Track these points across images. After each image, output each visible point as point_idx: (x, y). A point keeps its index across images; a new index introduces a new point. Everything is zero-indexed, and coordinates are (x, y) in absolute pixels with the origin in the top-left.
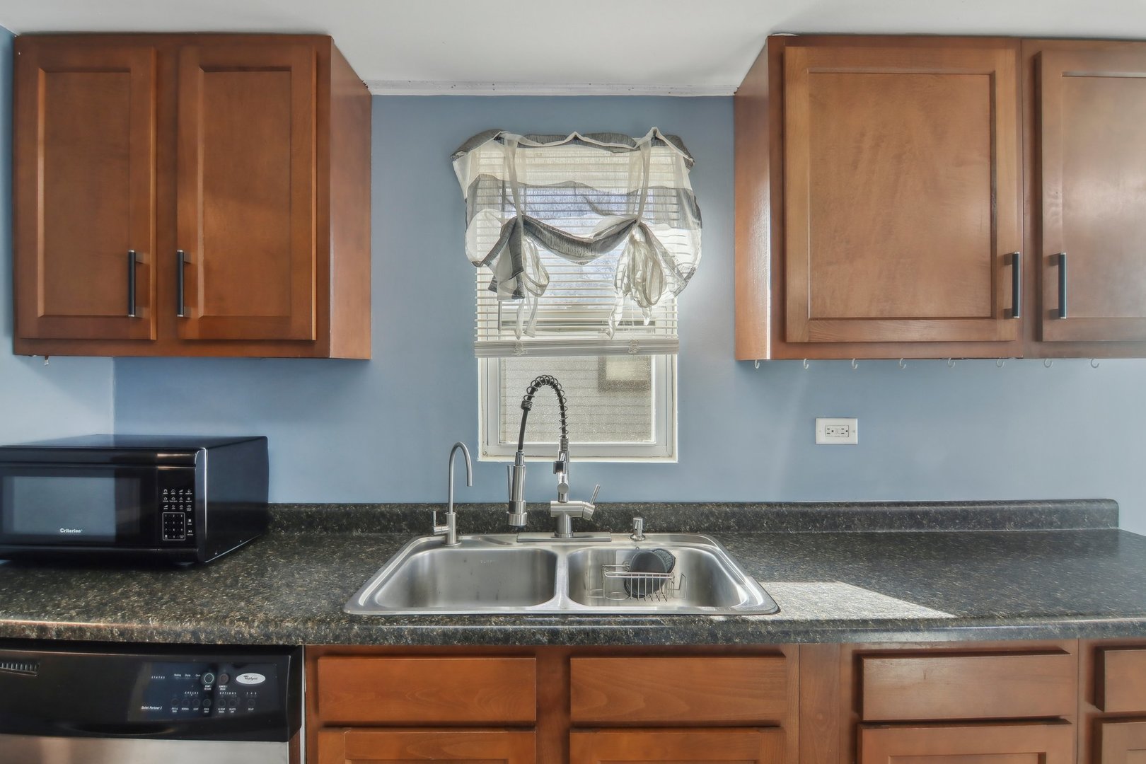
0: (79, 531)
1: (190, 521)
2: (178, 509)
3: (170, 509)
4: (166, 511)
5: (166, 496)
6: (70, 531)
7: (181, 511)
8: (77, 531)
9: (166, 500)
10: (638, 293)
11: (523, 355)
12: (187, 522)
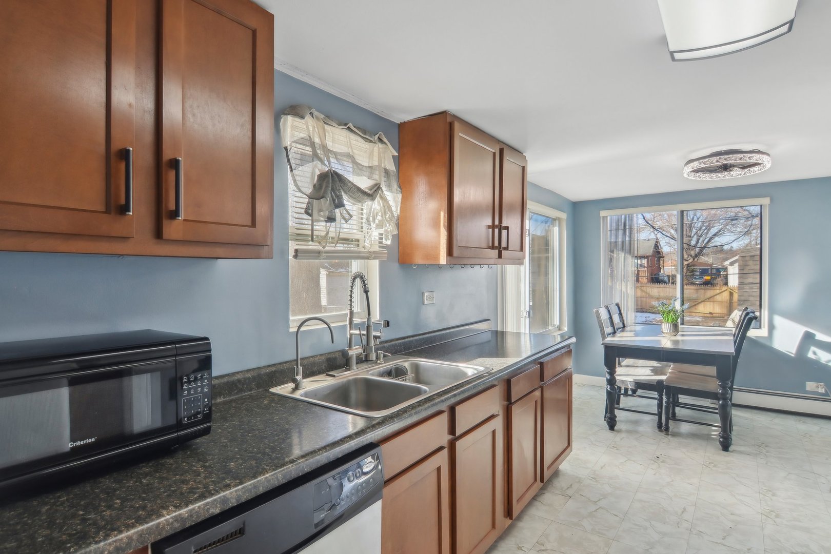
0: (93, 440)
1: (206, 400)
2: (196, 392)
3: (189, 394)
4: (185, 396)
5: (185, 382)
6: (82, 443)
7: (200, 393)
8: (90, 441)
9: (185, 386)
10: (391, 226)
11: (323, 259)
12: (204, 401)
